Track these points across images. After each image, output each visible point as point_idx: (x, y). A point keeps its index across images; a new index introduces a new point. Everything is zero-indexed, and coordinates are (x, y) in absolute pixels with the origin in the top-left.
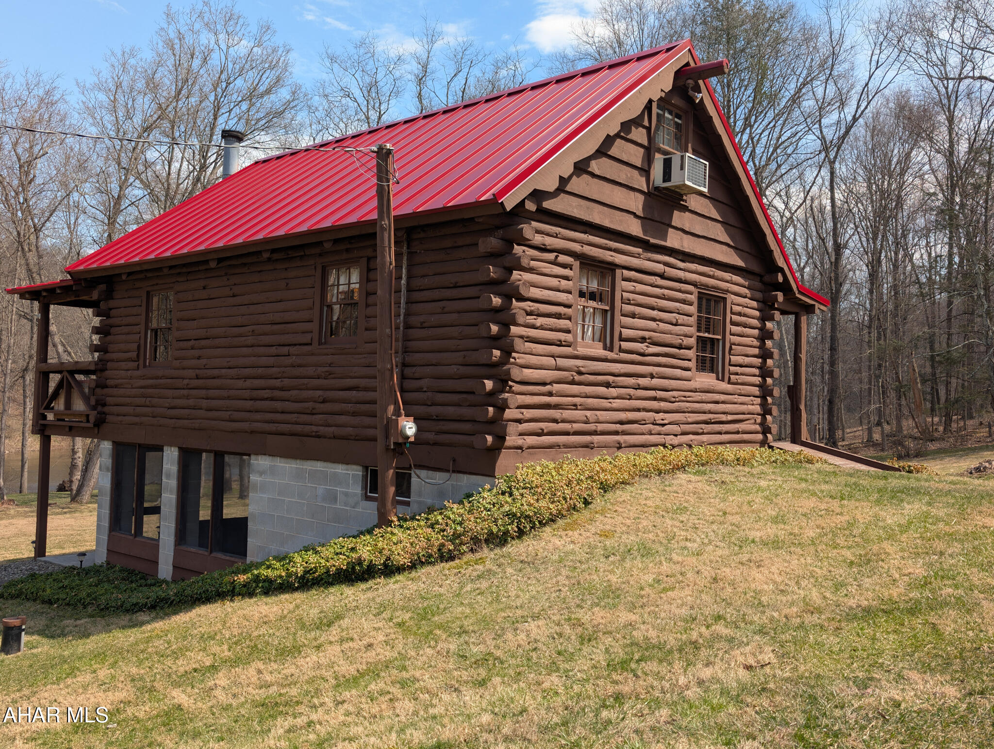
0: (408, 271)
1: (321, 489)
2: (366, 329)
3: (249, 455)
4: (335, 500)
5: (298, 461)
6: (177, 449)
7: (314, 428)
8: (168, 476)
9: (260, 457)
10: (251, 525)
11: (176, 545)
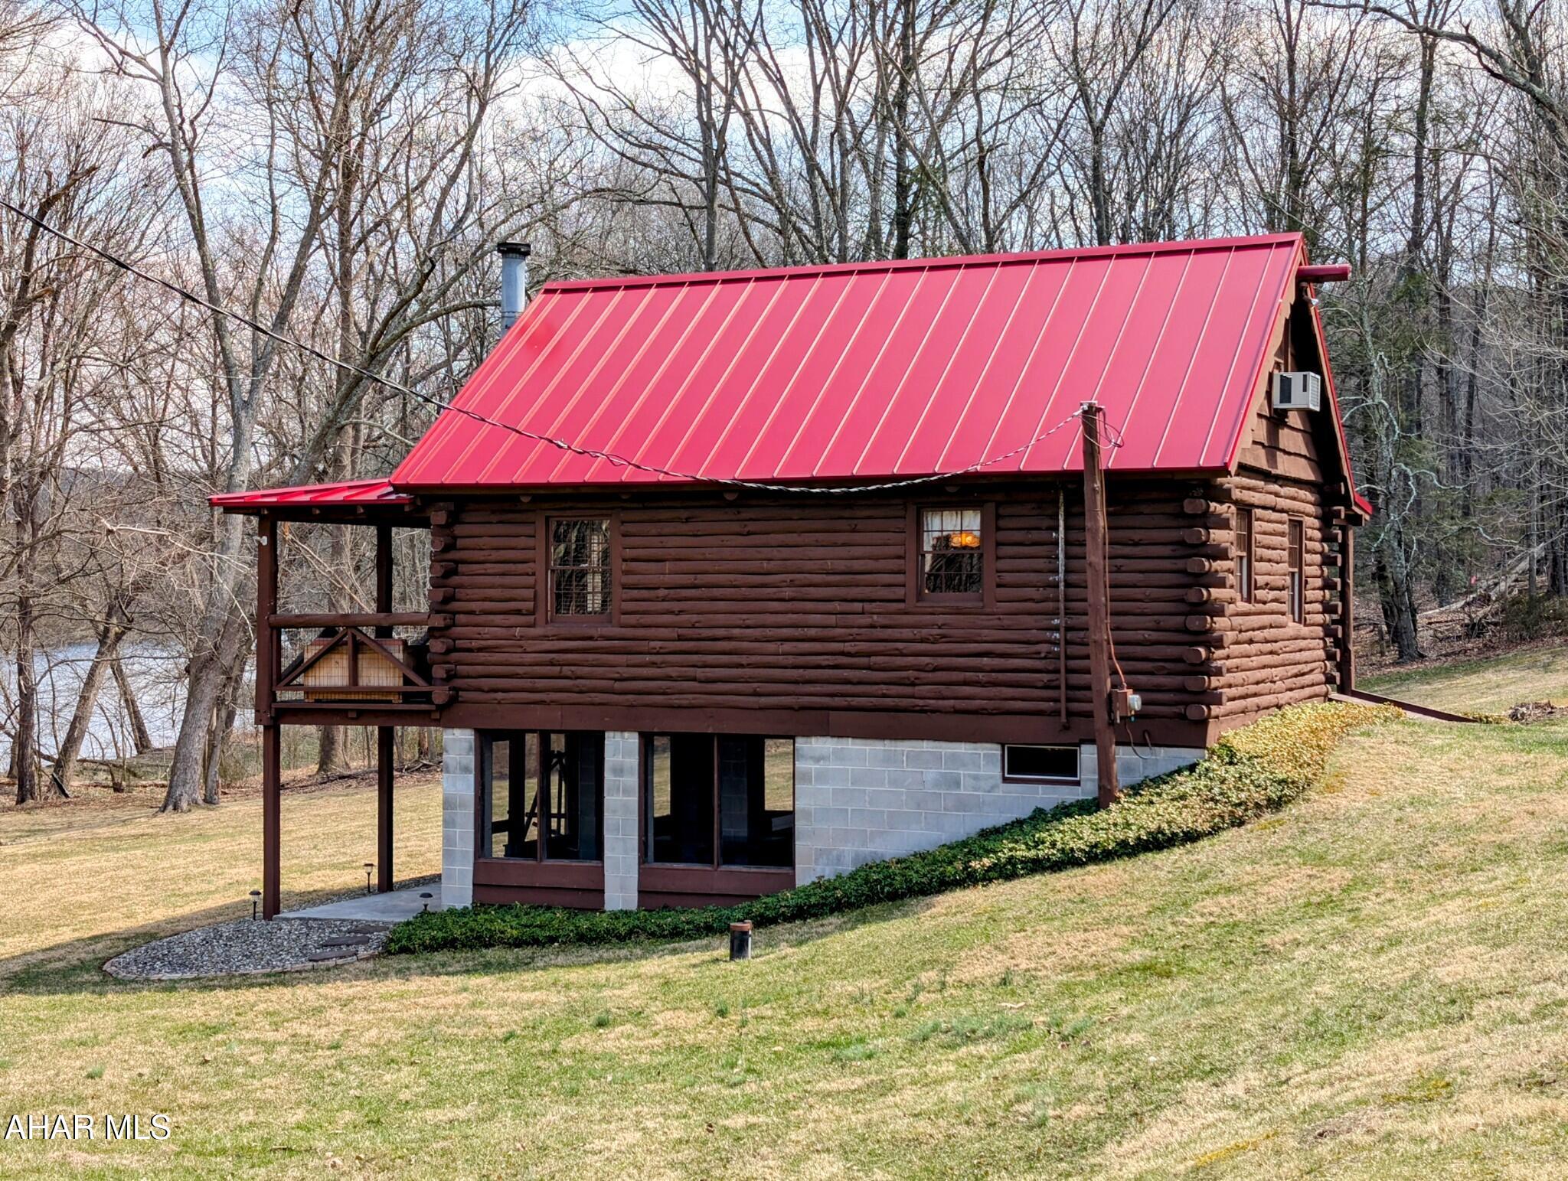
0: (1065, 521)
1: (930, 774)
2: (999, 586)
3: (793, 738)
4: (957, 784)
5: (887, 742)
6: (636, 735)
7: (921, 702)
8: (619, 771)
9: (813, 739)
10: (800, 825)
11: (639, 864)
